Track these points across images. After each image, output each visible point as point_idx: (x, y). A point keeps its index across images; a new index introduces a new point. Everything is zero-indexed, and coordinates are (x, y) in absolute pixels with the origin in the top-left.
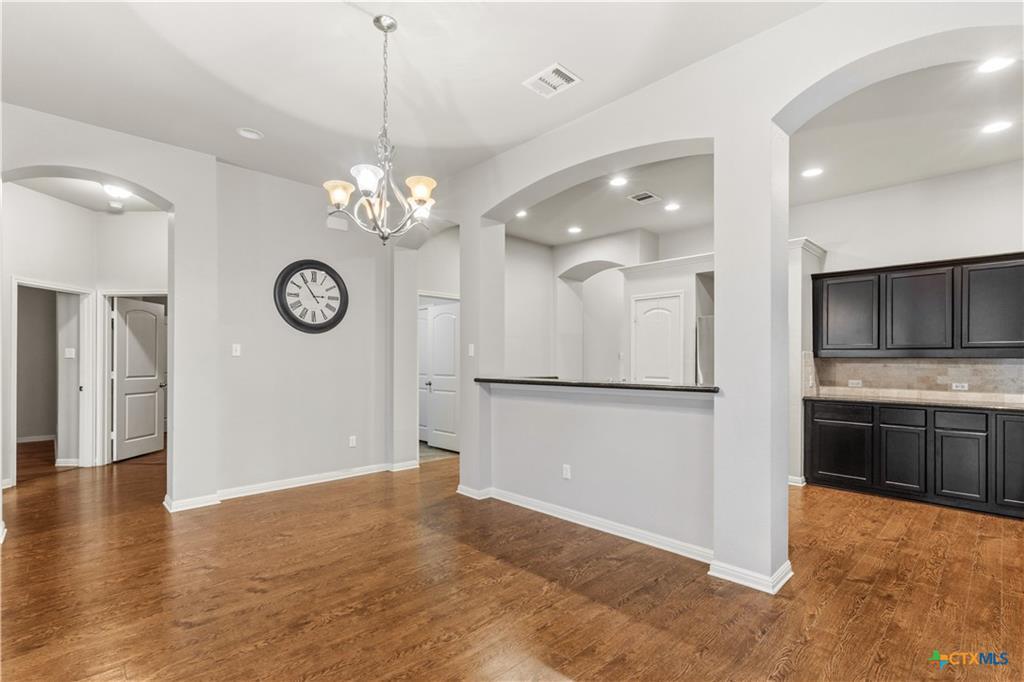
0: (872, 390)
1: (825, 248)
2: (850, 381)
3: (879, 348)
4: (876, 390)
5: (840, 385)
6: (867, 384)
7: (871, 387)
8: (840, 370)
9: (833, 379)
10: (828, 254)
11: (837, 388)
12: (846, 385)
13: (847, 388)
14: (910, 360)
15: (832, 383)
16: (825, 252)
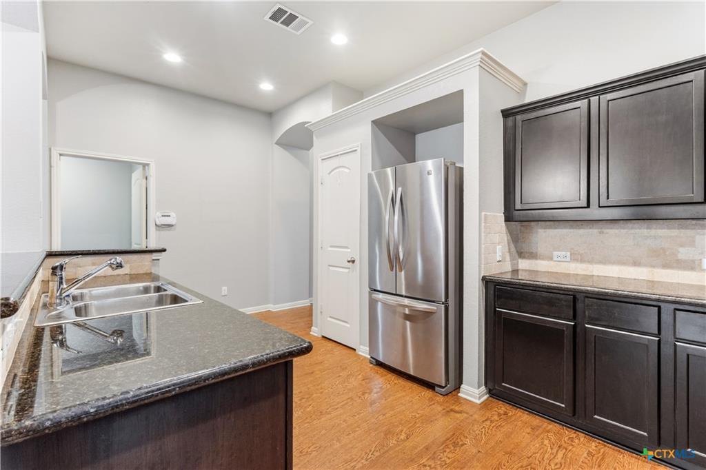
0: (584, 266)
1: (525, 79)
2: (555, 253)
3: (588, 206)
4: (590, 267)
5: (543, 259)
6: (577, 257)
7: (582, 261)
8: (543, 237)
9: (534, 250)
10: (528, 85)
11: (539, 262)
12: (551, 259)
13: (552, 263)
14: (637, 224)
15: (533, 256)
16: (525, 84)
